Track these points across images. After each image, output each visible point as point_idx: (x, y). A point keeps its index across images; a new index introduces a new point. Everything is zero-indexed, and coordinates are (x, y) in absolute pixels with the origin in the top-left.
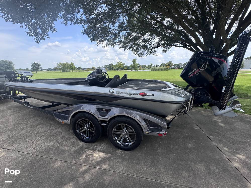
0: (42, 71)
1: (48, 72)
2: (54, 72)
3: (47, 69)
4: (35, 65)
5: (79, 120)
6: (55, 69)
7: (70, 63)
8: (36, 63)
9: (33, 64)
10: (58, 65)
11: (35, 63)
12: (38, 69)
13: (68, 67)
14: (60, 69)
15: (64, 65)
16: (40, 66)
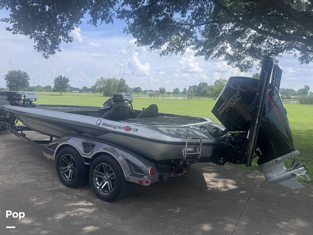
0: (71, 92)
1: (81, 94)
2: (91, 94)
3: (81, 88)
4: (61, 80)
5: (63, 156)
6: (93, 90)
7: (119, 80)
8: (63, 76)
9: (58, 78)
10: (98, 83)
11: (61, 76)
12: (63, 88)
13: (115, 86)
14: (100, 91)
15: (109, 82)
16: (69, 83)
